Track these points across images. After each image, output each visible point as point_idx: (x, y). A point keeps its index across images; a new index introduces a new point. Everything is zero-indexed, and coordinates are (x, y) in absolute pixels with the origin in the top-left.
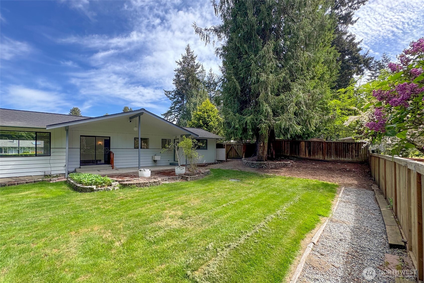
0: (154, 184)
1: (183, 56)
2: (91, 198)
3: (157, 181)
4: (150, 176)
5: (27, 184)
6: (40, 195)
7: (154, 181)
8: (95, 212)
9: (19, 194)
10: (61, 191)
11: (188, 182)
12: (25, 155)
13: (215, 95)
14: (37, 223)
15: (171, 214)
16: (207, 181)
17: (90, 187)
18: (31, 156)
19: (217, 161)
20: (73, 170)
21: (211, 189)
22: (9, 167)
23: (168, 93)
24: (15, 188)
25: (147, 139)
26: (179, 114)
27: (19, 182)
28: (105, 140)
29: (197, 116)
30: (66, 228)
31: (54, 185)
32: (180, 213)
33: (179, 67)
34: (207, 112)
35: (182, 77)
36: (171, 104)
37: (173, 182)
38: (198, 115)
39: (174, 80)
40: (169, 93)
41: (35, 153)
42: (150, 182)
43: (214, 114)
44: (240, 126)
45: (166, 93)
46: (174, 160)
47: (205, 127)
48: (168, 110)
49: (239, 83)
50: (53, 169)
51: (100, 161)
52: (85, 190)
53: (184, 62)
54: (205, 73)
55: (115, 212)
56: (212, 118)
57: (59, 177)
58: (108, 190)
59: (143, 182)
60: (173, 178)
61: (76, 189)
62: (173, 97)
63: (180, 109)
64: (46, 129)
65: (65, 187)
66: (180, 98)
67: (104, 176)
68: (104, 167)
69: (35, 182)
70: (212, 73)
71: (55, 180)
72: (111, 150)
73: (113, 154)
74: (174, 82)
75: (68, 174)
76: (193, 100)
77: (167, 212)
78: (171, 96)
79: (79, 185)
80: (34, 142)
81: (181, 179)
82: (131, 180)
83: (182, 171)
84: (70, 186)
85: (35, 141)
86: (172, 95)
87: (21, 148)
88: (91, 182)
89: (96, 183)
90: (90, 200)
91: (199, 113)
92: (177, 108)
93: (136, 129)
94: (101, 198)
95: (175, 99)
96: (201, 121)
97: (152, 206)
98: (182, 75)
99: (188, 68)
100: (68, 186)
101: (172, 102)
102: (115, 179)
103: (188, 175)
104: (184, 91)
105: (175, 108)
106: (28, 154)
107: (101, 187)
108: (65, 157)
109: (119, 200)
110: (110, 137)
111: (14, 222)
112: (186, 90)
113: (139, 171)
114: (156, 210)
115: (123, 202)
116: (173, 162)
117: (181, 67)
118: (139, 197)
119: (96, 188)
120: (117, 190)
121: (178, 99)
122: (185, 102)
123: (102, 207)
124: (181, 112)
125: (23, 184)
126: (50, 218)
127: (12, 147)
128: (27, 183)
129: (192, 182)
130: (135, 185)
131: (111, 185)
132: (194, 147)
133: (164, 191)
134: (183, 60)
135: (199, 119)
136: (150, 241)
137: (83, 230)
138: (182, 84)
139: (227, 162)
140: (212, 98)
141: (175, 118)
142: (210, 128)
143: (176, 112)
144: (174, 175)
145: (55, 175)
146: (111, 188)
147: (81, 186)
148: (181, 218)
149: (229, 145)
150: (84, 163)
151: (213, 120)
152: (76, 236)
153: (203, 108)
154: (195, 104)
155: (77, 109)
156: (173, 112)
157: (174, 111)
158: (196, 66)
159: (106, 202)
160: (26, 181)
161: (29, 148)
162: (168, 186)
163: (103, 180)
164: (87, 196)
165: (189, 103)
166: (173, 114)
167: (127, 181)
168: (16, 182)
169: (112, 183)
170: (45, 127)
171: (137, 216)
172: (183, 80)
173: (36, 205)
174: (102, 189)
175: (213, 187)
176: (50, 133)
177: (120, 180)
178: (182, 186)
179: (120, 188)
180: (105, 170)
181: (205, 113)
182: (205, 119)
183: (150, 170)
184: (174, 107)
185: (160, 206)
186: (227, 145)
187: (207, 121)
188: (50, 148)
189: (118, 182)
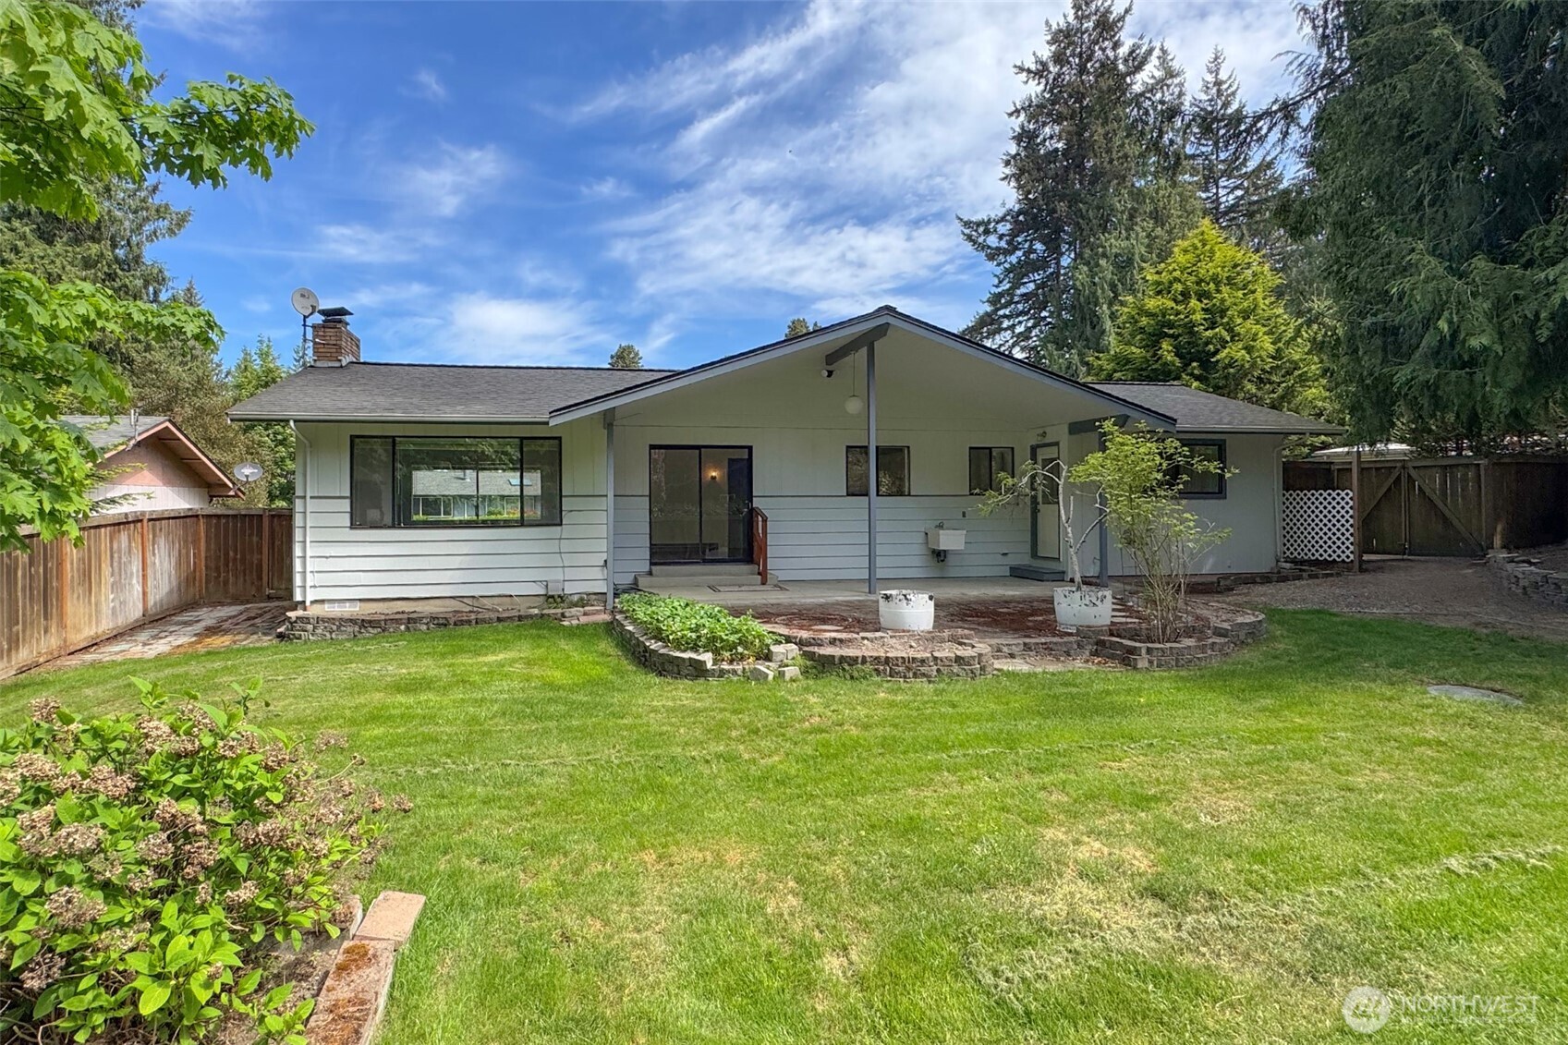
0: (956, 669)
1: (1054, 27)
2: (698, 704)
3: (973, 657)
4: (930, 627)
5: (500, 626)
6: (536, 671)
7: (959, 653)
8: (721, 775)
9: (481, 659)
10: (598, 664)
11: (1138, 676)
12: (492, 521)
13: (1242, 197)
14: (533, 784)
15: (1083, 853)
16: (1262, 680)
17: (694, 656)
18: (507, 524)
19: (1288, 565)
20: (628, 579)
21: (1310, 734)
22: (456, 562)
23: (981, 229)
24: (470, 637)
25: (899, 450)
26: (1034, 327)
27: (480, 616)
28: (731, 461)
29: (1144, 321)
30: (626, 828)
31: (575, 635)
32: (1139, 859)
33: (1035, 89)
34: (1202, 296)
35: (1051, 137)
36: (996, 281)
37: (1051, 668)
38: (1150, 314)
39: (1007, 163)
40: (986, 227)
41: (518, 515)
42: (936, 659)
43: (1251, 297)
44: (1501, 334)
45: (967, 231)
46: (1034, 554)
47: (1192, 375)
48: (981, 312)
49: (1488, 55)
50: (570, 574)
51: (713, 547)
52: (676, 669)
53: (1059, 59)
54: (1181, 85)
55: (799, 786)
56: (1239, 321)
57: (587, 605)
58: (759, 677)
59: (905, 655)
60: (1048, 649)
61: (645, 660)
62: (1003, 244)
63: (1036, 302)
64: (547, 423)
65: (606, 645)
66: (1039, 246)
67: (736, 612)
68: (731, 574)
69: (520, 618)
70: (1223, 76)
71: (576, 617)
72: (756, 503)
73: (765, 521)
74: (1008, 171)
75: (616, 595)
76: (1114, 243)
77: (1061, 836)
78: (992, 241)
79: (654, 645)
80: (514, 478)
81: (1095, 654)
82: (850, 640)
83: (1092, 611)
84: (623, 646)
85: (518, 474)
86: (1001, 237)
87: (484, 497)
88: (694, 635)
89: (713, 644)
90: (697, 712)
91: (1152, 304)
92: (1026, 297)
93: (854, 406)
94: (735, 712)
95: (1011, 252)
96: (1166, 345)
97: (969, 788)
98: (1047, 130)
99: (1082, 81)
100: (617, 645)
101: (999, 271)
102: (784, 631)
103: (1134, 635)
104: (1062, 206)
105: (1016, 299)
106: (499, 517)
107: (731, 662)
108: (603, 531)
109: (811, 733)
110: (750, 448)
111: (471, 767)
112: (1074, 199)
113: (881, 601)
114: (994, 814)
115: (826, 745)
116: (1024, 560)
117: (1042, 87)
118: (896, 726)
119: (714, 664)
120: (793, 680)
121: (1031, 250)
122: (1065, 261)
123: (746, 756)
124: (1044, 314)
125: (489, 621)
126: (569, 769)
127: (461, 496)
128: (499, 620)
129: (1162, 679)
130: (868, 668)
131: (768, 657)
132: (1168, 483)
133: (1018, 716)
134: (1053, 48)
135: (1154, 339)
136: (1001, 1003)
137: (687, 854)
138: (1051, 173)
139: (1362, 570)
140: (1226, 213)
141: (1013, 346)
142: (1226, 377)
143: (1018, 316)
144: (1050, 627)
145: (576, 598)
146: (768, 668)
147: (662, 651)
148: (1158, 895)
149: (1377, 469)
150: (663, 554)
151: (1242, 331)
152: (662, 876)
153: (1177, 274)
154: (1124, 264)
155: (630, 348)
156: (1005, 316)
157: (1007, 312)
158: (1126, 60)
159: (756, 732)
160: (497, 615)
161: (503, 497)
162: (1030, 687)
163: (736, 632)
164: (682, 693)
165: (1087, 264)
166: (1006, 329)
167: (833, 642)
168: (473, 616)
169: (772, 648)
170: (544, 418)
171: (907, 831)
172: (1056, 150)
173: (528, 710)
174: (735, 672)
175: (1315, 722)
176: (559, 439)
177: (804, 634)
178: (1108, 693)
179: (805, 672)
180: (736, 589)
181: (1193, 302)
182: (1192, 333)
183: (931, 598)
184: (1010, 292)
185: (1013, 795)
186: (1362, 470)
187: (1207, 344)
188: (561, 497)
189: (794, 646)
